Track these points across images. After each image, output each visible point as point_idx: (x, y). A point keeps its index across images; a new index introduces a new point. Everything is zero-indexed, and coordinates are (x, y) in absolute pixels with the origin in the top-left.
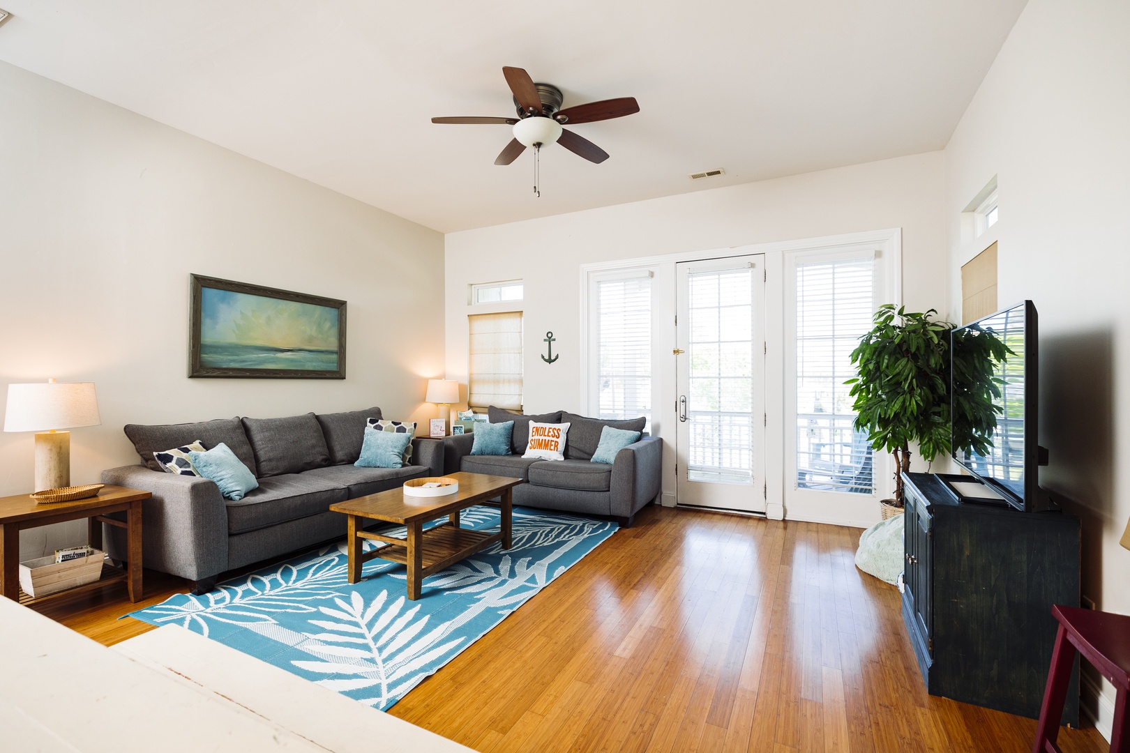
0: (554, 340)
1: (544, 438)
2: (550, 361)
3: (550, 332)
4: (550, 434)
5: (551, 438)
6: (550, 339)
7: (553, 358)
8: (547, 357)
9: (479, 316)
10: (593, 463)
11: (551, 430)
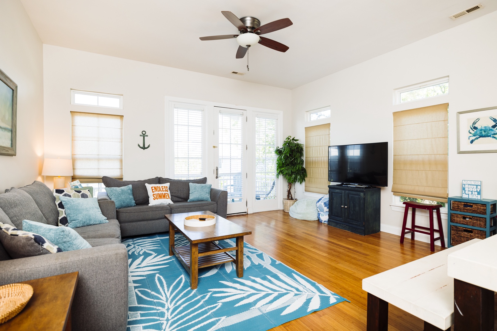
0: (147, 136)
1: (162, 192)
2: (144, 148)
3: (143, 131)
4: (164, 190)
5: (165, 192)
6: (144, 135)
7: (146, 146)
8: (142, 146)
9: (83, 114)
10: (190, 202)
11: (163, 188)
